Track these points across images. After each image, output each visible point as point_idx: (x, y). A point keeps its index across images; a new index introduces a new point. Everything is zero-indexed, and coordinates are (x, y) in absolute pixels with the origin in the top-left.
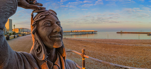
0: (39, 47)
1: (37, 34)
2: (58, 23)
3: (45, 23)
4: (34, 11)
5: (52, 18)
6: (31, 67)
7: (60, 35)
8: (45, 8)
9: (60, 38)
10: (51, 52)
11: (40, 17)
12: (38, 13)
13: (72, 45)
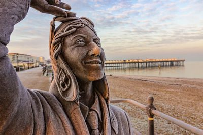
0: (67, 80)
1: (62, 58)
2: (96, 40)
3: (75, 40)
4: (56, 18)
5: (86, 33)
6: (55, 115)
7: (100, 61)
8: (74, 15)
9: (100, 65)
10: (85, 88)
11: (68, 30)
12: (64, 22)
13: (126, 90)
